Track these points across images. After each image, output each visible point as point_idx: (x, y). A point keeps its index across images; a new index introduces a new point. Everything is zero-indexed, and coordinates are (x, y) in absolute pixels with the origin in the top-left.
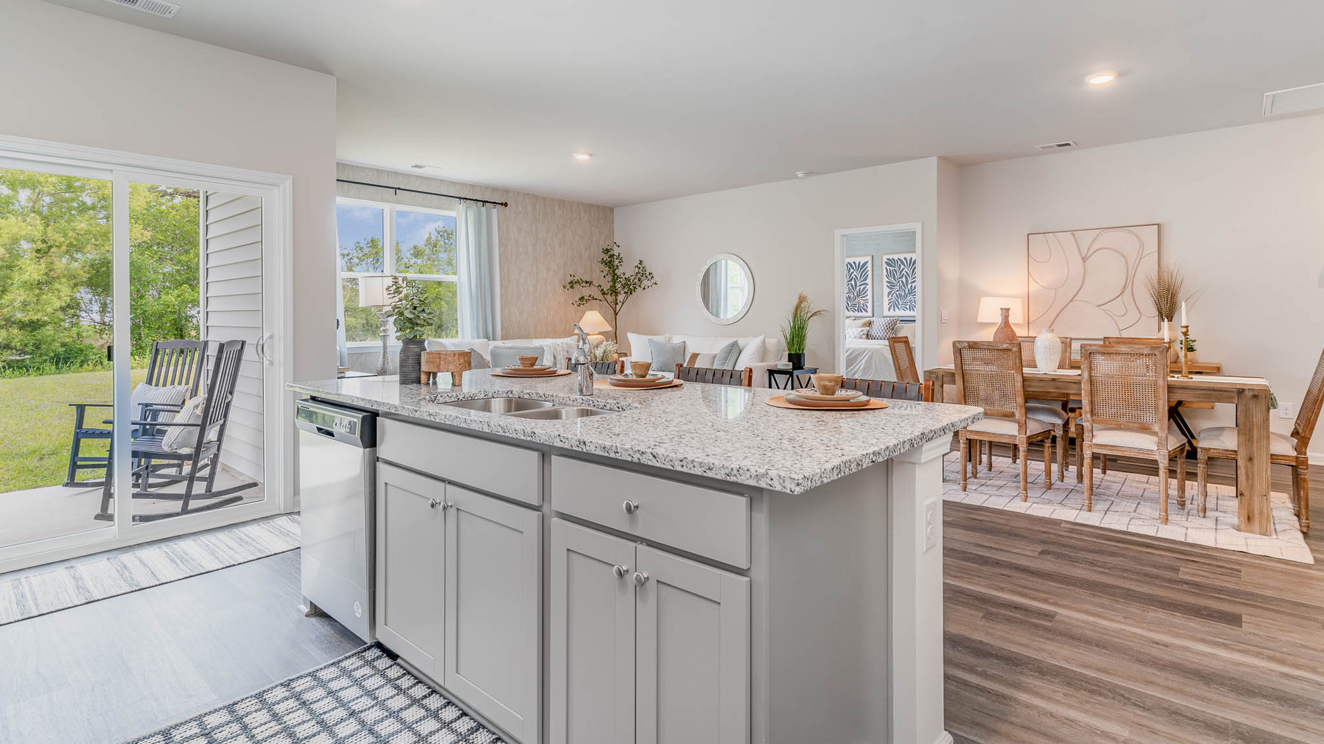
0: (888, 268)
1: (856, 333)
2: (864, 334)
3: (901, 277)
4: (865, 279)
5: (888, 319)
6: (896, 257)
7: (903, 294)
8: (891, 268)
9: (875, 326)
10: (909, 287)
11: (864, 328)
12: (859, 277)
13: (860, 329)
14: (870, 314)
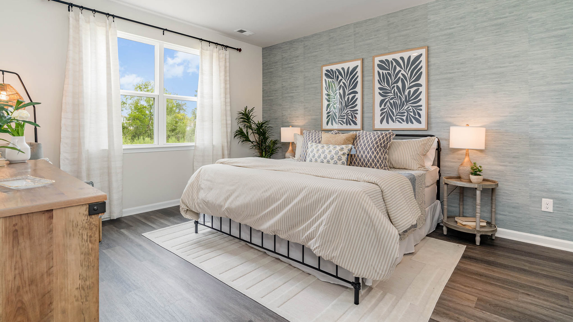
0: (381, 71)
1: (333, 152)
2: (344, 154)
3: (397, 82)
4: (355, 87)
5: (379, 133)
6: (390, 58)
7: (398, 102)
8: (384, 72)
9: (361, 142)
10: (406, 93)
11: (344, 146)
12: (347, 85)
13: (338, 148)
14: (359, 126)
